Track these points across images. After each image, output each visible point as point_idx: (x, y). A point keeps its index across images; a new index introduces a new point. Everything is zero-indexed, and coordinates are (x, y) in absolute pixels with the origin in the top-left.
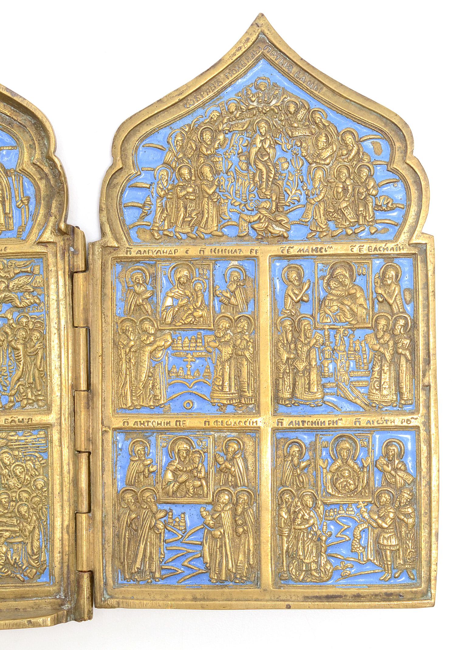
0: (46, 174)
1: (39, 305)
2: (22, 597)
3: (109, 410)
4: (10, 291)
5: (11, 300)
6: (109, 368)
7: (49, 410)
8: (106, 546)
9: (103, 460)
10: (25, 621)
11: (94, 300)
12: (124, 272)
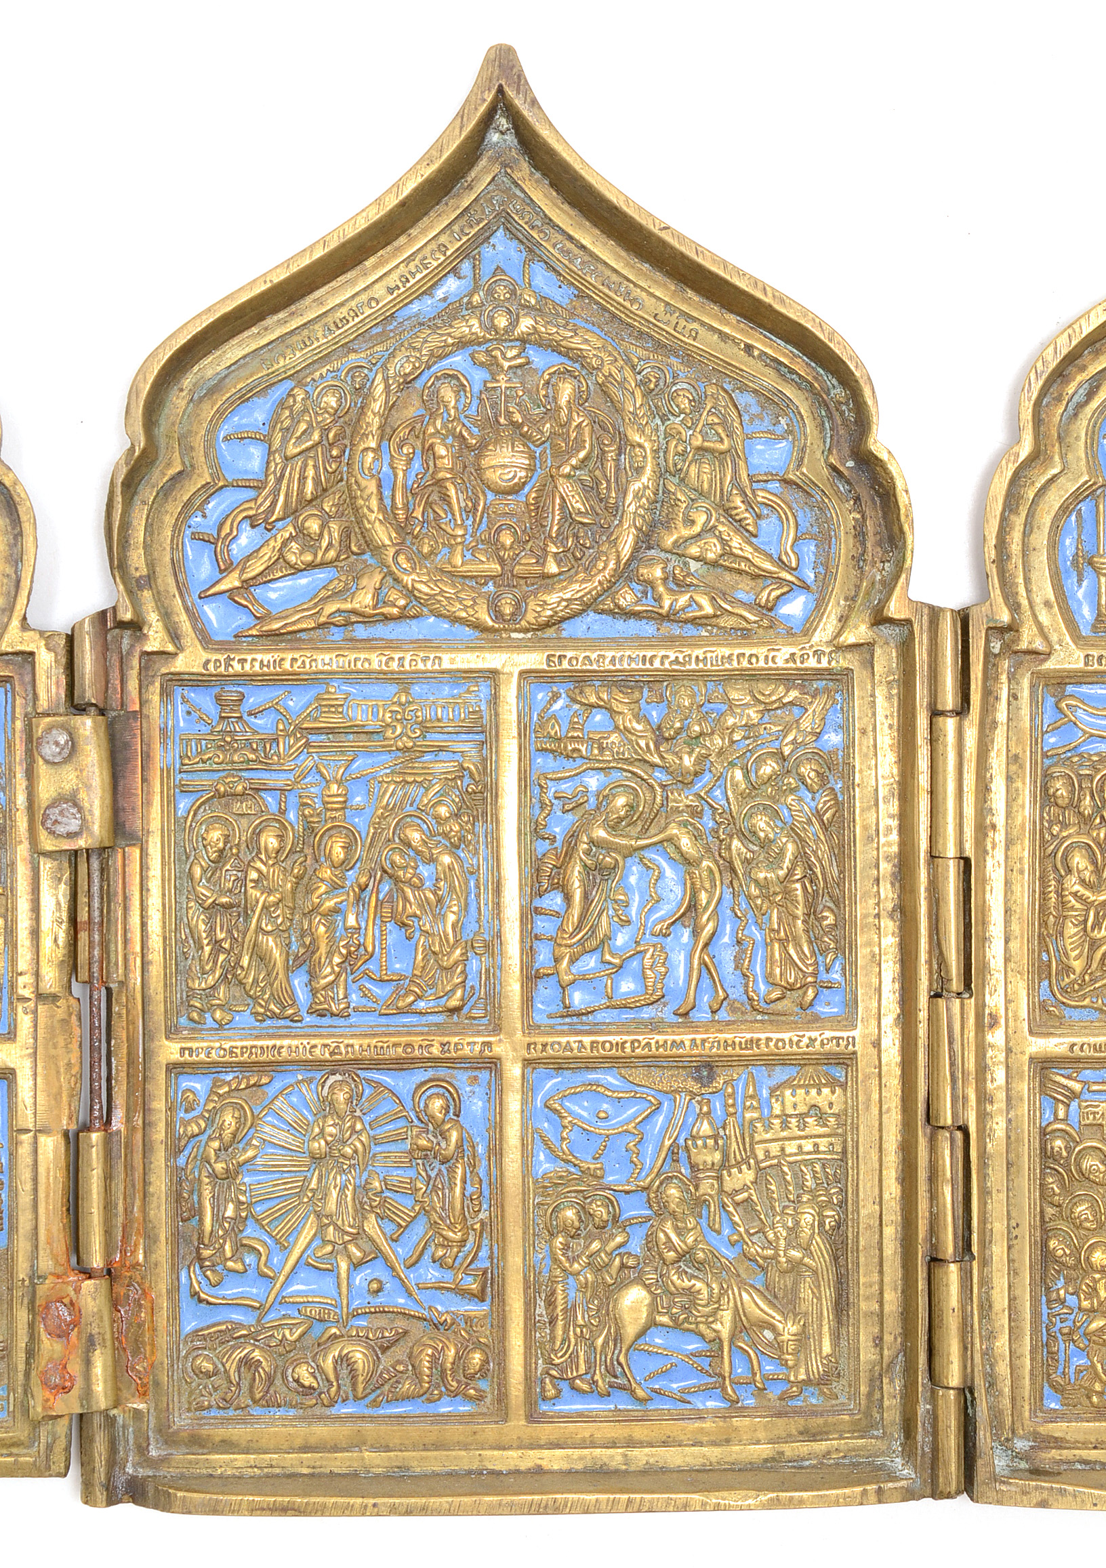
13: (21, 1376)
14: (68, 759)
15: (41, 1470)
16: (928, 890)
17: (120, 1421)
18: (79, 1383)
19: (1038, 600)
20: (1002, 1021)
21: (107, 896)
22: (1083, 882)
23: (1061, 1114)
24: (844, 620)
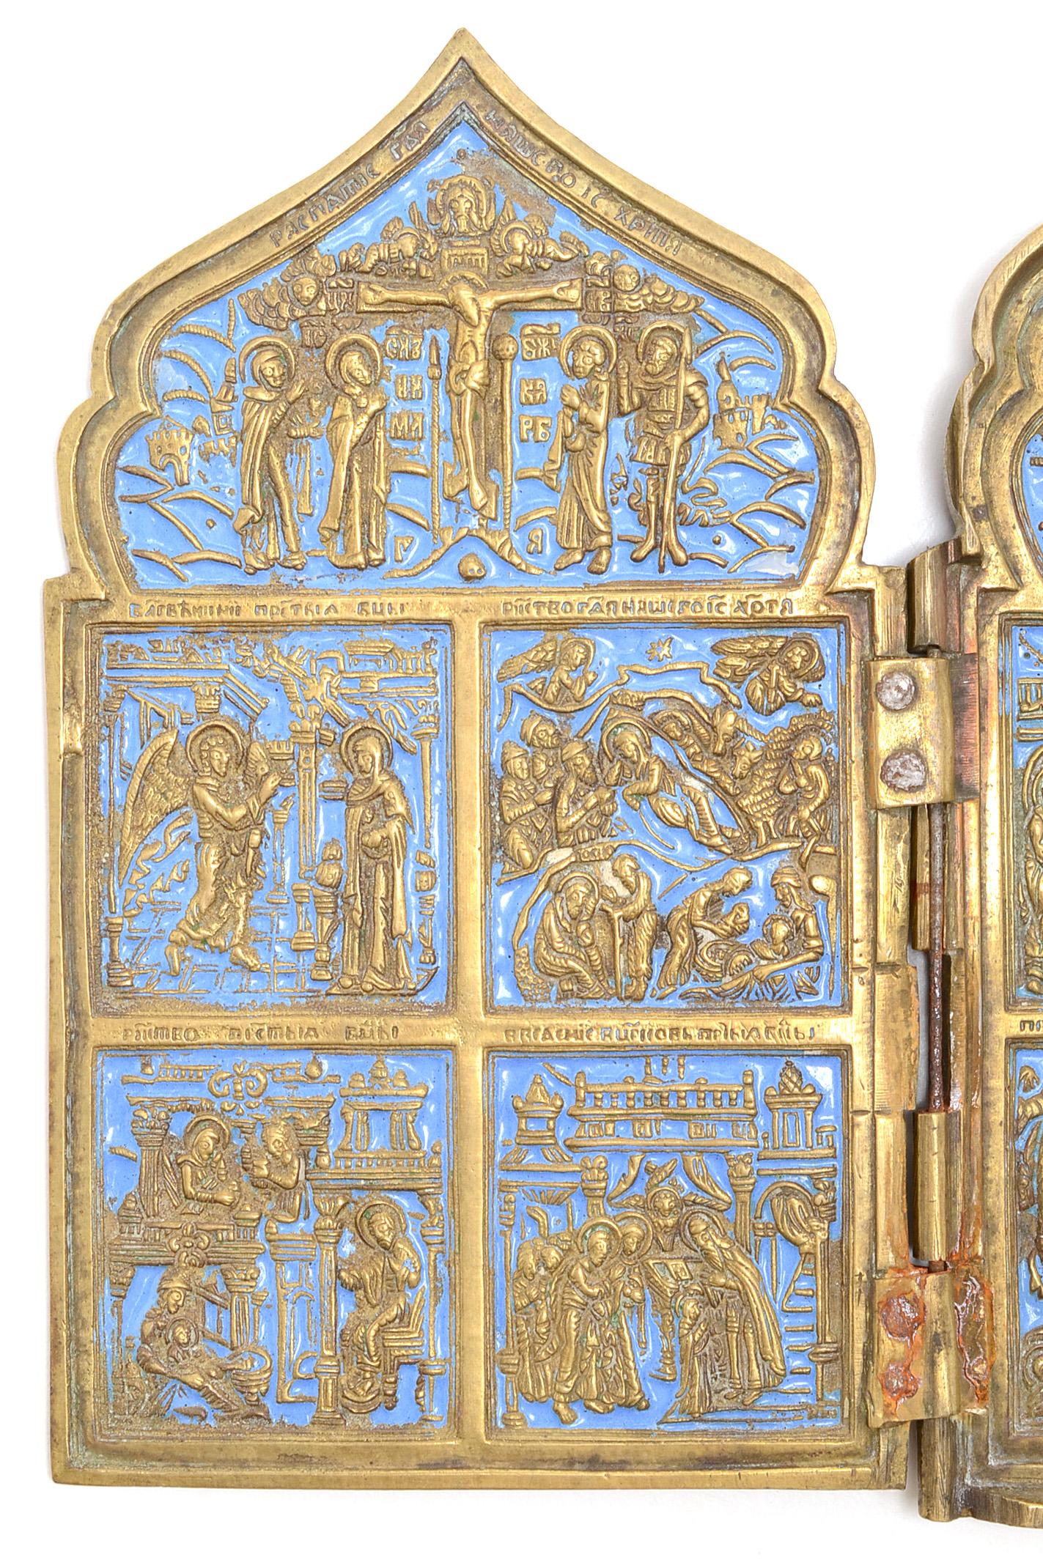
13: (858, 1379)
14: (909, 707)
15: (881, 1481)
17: (960, 1427)
18: (922, 1386)
21: (947, 854)
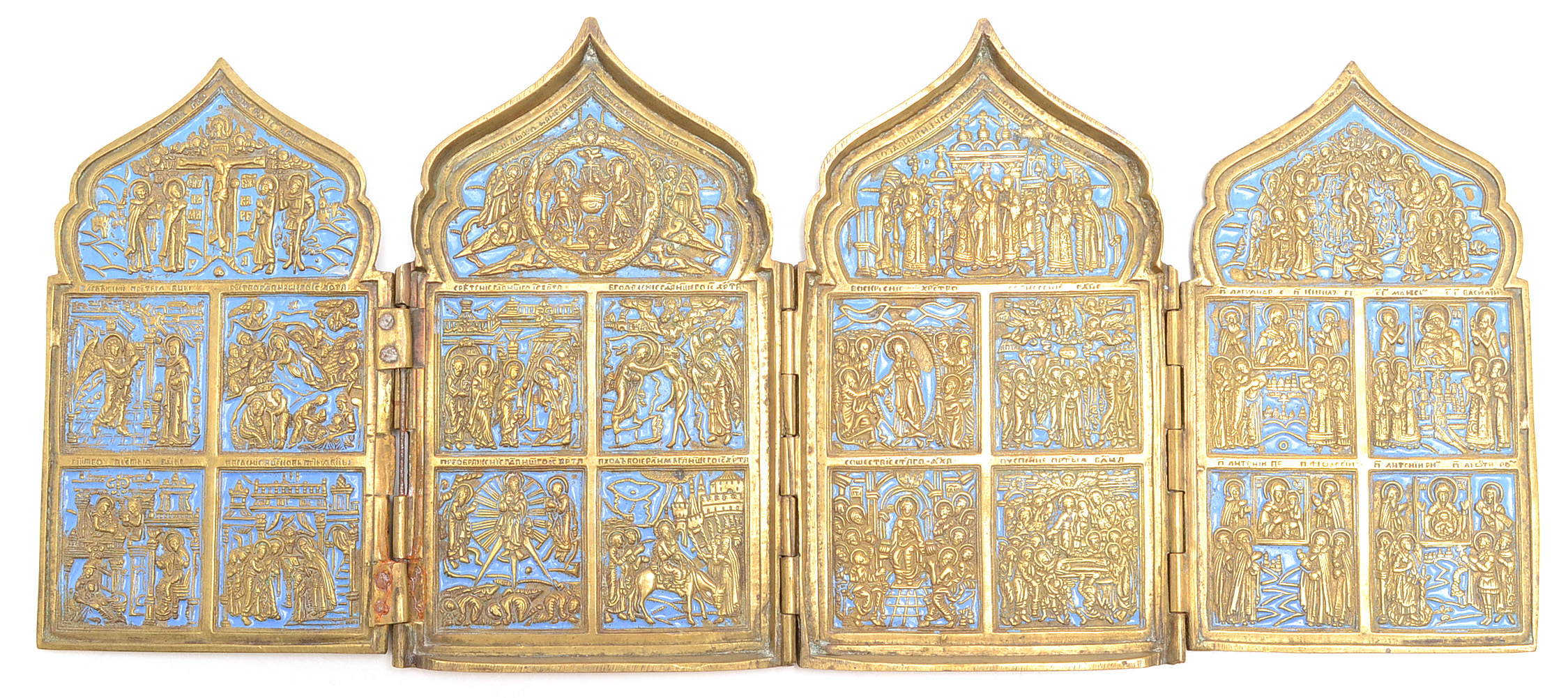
0: (1139, 213)
1: (1130, 343)
2: (1111, 641)
3: (1203, 450)
4: (1102, 329)
5: (1104, 339)
6: (1202, 408)
7: (1140, 450)
8: (1201, 587)
9: (1197, 500)
10: (1120, 662)
11: (1188, 338)
12: (1217, 312)
13: (365, 607)
14: (391, 328)
15: (373, 651)
16: (780, 389)
17: (411, 629)
18: (391, 609)
19: (830, 262)
20: (815, 450)
21: (408, 390)
22: (851, 387)
23: (842, 493)
24: (743, 270)
